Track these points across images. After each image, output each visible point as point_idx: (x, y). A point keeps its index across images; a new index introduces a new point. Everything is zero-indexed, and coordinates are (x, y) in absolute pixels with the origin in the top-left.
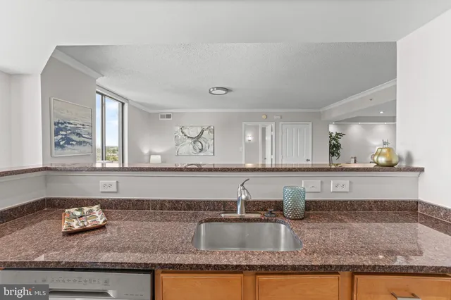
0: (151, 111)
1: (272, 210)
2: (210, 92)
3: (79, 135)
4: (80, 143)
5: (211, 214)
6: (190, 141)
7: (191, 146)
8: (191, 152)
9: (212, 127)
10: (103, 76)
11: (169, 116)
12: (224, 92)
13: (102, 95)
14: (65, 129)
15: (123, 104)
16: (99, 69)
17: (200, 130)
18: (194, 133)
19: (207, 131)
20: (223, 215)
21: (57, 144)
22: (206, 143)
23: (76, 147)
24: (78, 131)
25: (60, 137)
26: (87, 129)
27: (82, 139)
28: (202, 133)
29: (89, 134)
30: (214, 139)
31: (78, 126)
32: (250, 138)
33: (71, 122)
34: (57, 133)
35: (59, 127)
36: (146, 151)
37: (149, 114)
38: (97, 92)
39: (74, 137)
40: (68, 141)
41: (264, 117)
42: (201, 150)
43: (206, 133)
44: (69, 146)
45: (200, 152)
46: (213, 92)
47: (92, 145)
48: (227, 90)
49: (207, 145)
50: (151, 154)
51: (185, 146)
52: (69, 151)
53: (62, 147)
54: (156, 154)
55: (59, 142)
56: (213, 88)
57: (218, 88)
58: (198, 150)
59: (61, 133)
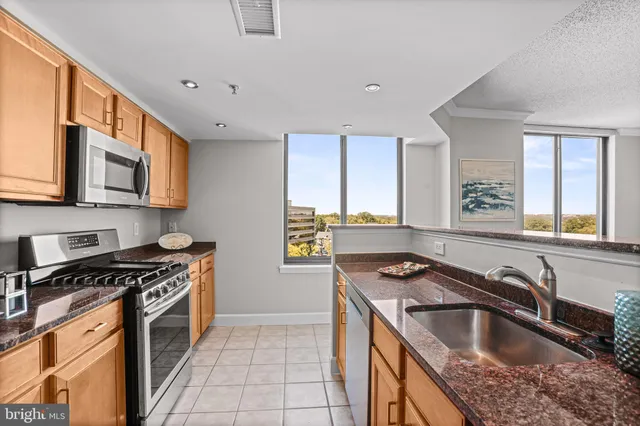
3: (495, 196)
4: (495, 206)
14: (475, 191)
15: (605, 138)
21: (466, 208)
23: (490, 211)
24: (494, 192)
25: (469, 199)
26: (507, 188)
27: (498, 201)
29: (510, 194)
31: (493, 185)
33: (483, 182)
34: (465, 196)
35: (468, 189)
38: (526, 133)
39: (488, 200)
40: (479, 204)
44: (481, 210)
47: (517, 208)
52: (479, 215)
53: (471, 211)
59: (470, 195)
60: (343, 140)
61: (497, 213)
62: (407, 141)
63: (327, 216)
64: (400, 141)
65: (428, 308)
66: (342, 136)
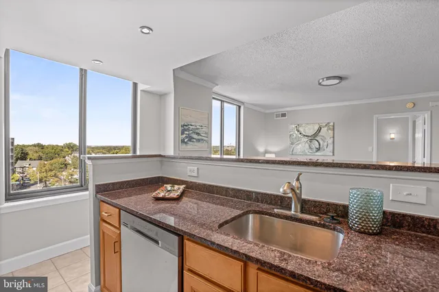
0: (267, 111)
1: (335, 215)
2: (320, 84)
3: (198, 134)
4: (198, 140)
5: (265, 207)
6: (306, 139)
7: (307, 145)
8: (307, 151)
9: (332, 124)
10: (217, 85)
11: (284, 115)
12: (338, 81)
13: (222, 101)
14: (188, 130)
15: (240, 107)
16: (213, 80)
17: (316, 127)
18: (310, 130)
19: (326, 128)
20: (276, 210)
21: (183, 141)
22: (324, 142)
23: (196, 144)
24: (198, 131)
25: (185, 135)
26: (205, 129)
27: (200, 137)
28: (319, 130)
29: (206, 133)
30: (333, 137)
31: (198, 127)
32: (393, 136)
33: (193, 124)
34: (183, 133)
35: (184, 128)
36: (261, 149)
37: (265, 114)
38: (214, 98)
39: (195, 136)
40: (190, 139)
41: (410, 105)
42: (318, 149)
43: (324, 130)
44: (191, 143)
45: (317, 151)
46: (324, 83)
47: (209, 142)
48: (340, 78)
49: (326, 144)
50: (266, 152)
51: (300, 145)
52: (190, 146)
53: (186, 143)
54: (270, 153)
55: (184, 140)
56: (323, 79)
57: (328, 78)
58: (315, 150)
59: (186, 132)
60: (83, 73)
61: (199, 144)
62: (140, 87)
63: (29, 146)
64: (135, 85)
65: (226, 222)
66: (81, 70)
